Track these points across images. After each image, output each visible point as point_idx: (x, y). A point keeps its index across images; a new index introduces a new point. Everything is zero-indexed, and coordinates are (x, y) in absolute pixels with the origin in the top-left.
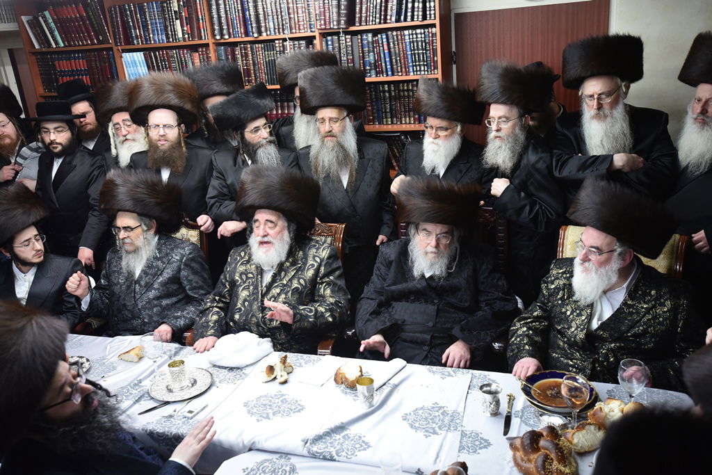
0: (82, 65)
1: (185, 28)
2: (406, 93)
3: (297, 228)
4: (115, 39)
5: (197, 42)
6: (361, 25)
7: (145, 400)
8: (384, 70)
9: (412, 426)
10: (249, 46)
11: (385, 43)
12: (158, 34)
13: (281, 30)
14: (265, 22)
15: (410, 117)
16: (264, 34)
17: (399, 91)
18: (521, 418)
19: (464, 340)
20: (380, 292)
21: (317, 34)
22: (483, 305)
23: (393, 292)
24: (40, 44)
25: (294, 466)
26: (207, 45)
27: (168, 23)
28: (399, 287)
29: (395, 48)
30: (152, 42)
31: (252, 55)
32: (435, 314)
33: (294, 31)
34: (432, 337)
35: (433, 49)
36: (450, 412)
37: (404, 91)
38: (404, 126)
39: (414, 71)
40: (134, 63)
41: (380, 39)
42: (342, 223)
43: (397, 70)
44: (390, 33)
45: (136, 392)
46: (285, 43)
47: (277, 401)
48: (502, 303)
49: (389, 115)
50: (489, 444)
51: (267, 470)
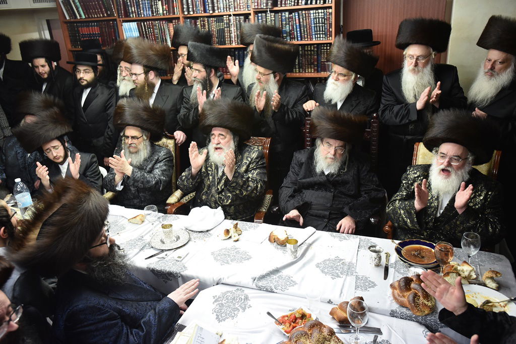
0: (96, 30)
1: (164, 7)
2: (309, 53)
3: (240, 139)
4: (118, 14)
5: (172, 16)
6: (281, 6)
7: (147, 249)
8: (296, 36)
9: (323, 271)
10: (206, 19)
11: (297, 19)
12: (146, 11)
13: (228, 9)
14: (218, 4)
15: (311, 68)
16: (217, 11)
17: (305, 51)
18: (395, 268)
19: (352, 216)
20: (294, 183)
21: (252, 12)
22: (363, 193)
23: (303, 183)
24: (70, 17)
25: (247, 295)
26: (178, 18)
27: (153, 4)
28: (308, 180)
29: (303, 22)
30: (143, 16)
31: (208, 25)
32: (332, 198)
33: (236, 9)
34: (330, 213)
35: (329, 23)
36: (347, 263)
37: (308, 51)
38: (307, 74)
39: (315, 38)
40: (130, 29)
41: (294, 16)
42: (269, 137)
43: (305, 36)
44: (300, 12)
45: (140, 244)
46: (230, 18)
47: (233, 252)
48: (376, 193)
49: (297, 66)
50: (375, 285)
51: (229, 298)
